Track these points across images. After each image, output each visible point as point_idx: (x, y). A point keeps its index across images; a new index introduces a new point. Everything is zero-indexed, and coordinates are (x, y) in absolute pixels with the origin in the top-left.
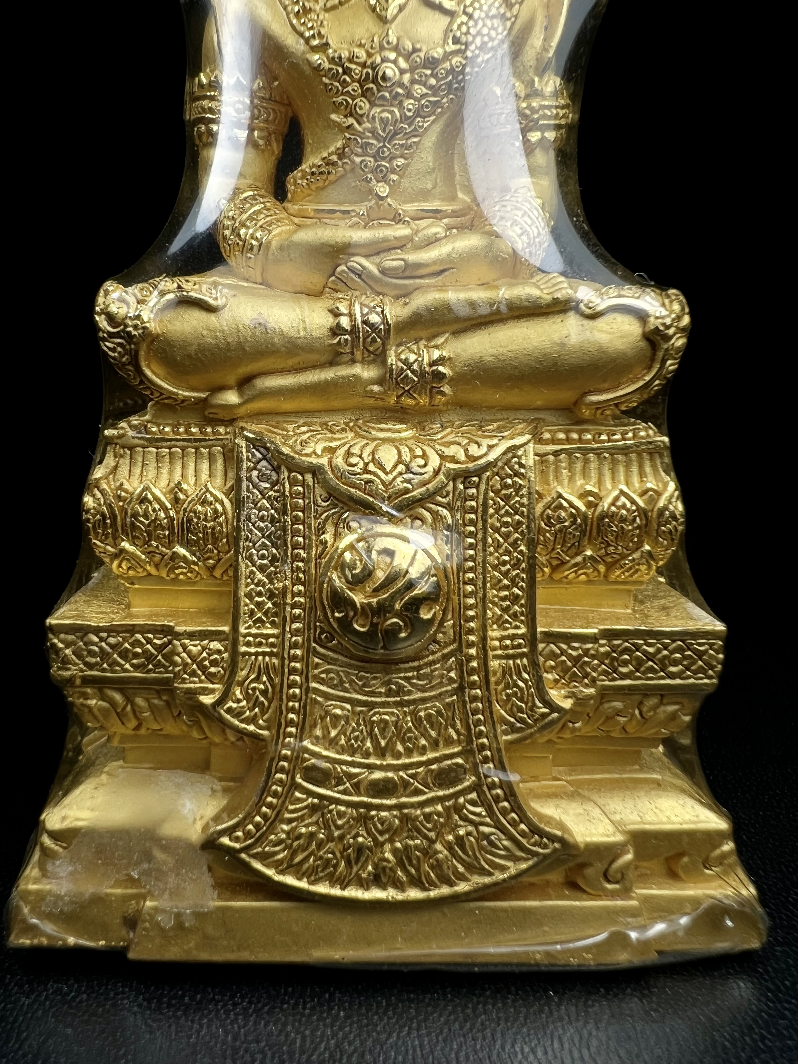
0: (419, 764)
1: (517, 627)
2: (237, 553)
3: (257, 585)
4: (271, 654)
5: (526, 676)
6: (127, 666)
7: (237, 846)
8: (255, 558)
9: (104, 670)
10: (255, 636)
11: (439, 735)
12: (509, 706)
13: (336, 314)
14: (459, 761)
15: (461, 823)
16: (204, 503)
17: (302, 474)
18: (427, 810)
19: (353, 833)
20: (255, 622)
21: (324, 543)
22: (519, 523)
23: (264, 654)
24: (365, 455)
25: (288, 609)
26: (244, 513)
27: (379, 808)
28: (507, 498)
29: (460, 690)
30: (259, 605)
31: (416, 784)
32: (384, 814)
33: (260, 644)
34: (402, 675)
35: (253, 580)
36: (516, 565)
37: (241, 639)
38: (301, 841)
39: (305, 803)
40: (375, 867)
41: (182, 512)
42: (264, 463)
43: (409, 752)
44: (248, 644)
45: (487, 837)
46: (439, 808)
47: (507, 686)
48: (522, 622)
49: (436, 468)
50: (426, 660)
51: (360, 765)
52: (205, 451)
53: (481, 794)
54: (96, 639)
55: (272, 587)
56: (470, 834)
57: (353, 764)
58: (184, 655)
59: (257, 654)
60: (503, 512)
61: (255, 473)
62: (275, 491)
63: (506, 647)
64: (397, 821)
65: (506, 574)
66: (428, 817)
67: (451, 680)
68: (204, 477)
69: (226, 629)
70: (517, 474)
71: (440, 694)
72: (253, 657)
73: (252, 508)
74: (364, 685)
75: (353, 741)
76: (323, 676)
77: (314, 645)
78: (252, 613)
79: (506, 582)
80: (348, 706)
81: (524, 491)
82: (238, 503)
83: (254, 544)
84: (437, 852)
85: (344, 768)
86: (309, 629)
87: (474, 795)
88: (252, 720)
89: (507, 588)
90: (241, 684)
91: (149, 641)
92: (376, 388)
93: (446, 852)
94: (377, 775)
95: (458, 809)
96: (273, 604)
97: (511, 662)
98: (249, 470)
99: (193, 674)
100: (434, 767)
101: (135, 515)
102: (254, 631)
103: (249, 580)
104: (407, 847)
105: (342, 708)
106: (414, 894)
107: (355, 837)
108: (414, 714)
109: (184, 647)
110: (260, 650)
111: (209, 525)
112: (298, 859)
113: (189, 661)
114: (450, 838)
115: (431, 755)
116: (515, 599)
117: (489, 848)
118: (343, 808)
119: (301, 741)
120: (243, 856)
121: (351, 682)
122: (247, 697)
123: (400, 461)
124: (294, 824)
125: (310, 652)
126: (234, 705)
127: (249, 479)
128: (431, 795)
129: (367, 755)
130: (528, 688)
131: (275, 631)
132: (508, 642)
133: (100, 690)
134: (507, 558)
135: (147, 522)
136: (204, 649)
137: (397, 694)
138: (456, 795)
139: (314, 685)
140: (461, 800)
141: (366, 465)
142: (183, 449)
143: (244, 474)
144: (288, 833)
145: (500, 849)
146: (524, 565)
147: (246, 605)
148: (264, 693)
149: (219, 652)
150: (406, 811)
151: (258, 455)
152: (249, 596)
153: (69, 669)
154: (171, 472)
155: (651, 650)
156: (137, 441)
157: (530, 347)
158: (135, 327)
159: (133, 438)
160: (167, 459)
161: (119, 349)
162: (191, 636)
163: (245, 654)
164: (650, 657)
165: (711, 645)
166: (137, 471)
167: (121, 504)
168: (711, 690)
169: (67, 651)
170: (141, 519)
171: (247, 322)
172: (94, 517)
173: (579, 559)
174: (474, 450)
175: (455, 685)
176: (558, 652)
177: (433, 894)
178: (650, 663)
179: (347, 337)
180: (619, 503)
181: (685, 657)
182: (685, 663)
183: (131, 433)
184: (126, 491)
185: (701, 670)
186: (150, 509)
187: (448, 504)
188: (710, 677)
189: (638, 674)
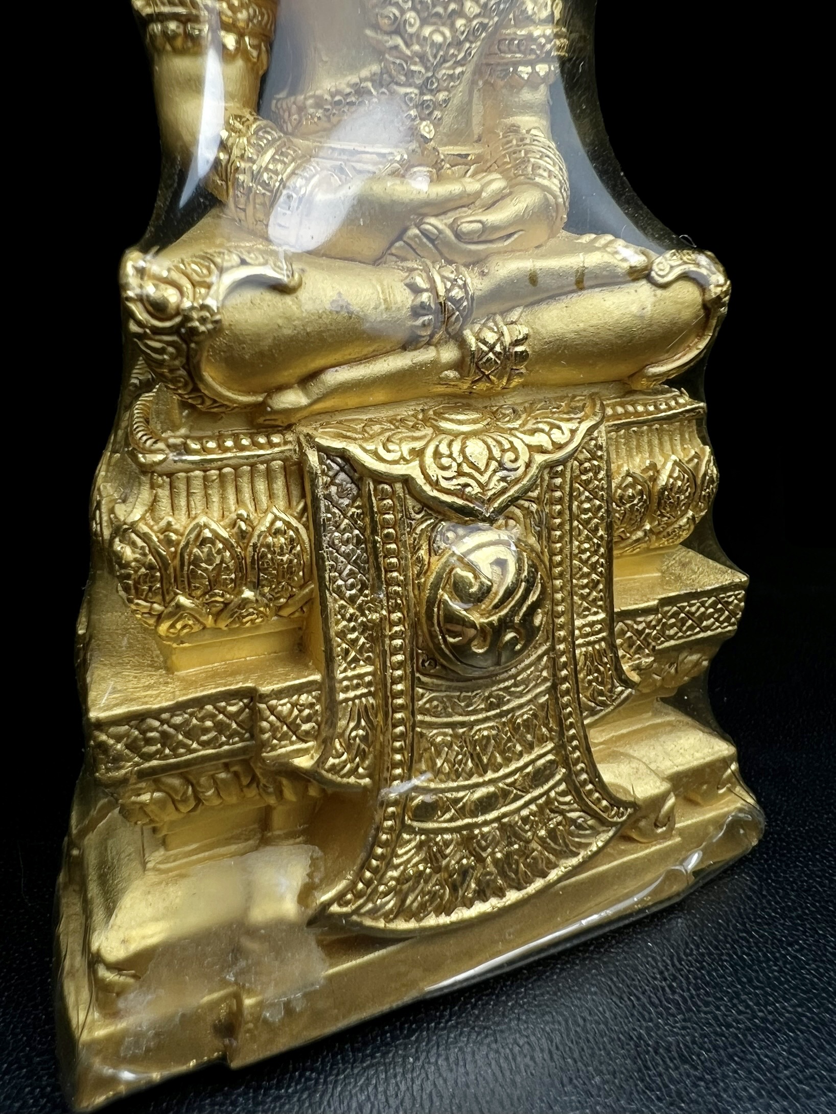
0: (516, 771)
1: (596, 613)
2: (322, 587)
3: (350, 620)
4: (368, 695)
5: (604, 660)
6: (195, 745)
7: (348, 910)
8: (343, 589)
9: (166, 757)
10: (351, 678)
11: (534, 737)
12: (590, 691)
13: (416, 290)
14: (551, 757)
15: (552, 815)
16: (275, 533)
17: (389, 485)
18: (525, 812)
19: (458, 857)
20: (349, 663)
21: (419, 560)
22: (597, 508)
23: (361, 696)
24: (455, 455)
25: (387, 641)
26: (326, 539)
27: (482, 824)
28: (587, 484)
29: (554, 688)
30: (354, 642)
31: (515, 791)
32: (486, 829)
33: (357, 686)
34: (502, 686)
35: (343, 617)
36: (596, 552)
37: (337, 685)
38: (410, 883)
39: (413, 843)
40: (478, 883)
41: (250, 549)
42: (342, 476)
43: (508, 761)
44: (346, 689)
45: (573, 821)
46: (533, 807)
47: (589, 673)
48: (600, 607)
49: (527, 460)
50: (523, 665)
51: (464, 788)
52: (262, 467)
53: (569, 783)
54: (157, 723)
55: (365, 620)
56: (559, 824)
57: (458, 789)
58: (272, 718)
59: (354, 698)
60: (583, 498)
61: (333, 489)
62: (357, 508)
63: (588, 635)
64: (497, 832)
65: (585, 562)
66: (525, 820)
67: (544, 680)
68: (264, 499)
69: (317, 677)
70: (594, 457)
71: (535, 696)
72: (350, 703)
73: (334, 532)
74: (468, 706)
75: (457, 766)
76: (428, 706)
77: (417, 675)
78: (347, 652)
79: (585, 570)
80: (450, 731)
81: (602, 475)
82: (317, 528)
83: (340, 574)
84: (532, 851)
85: (449, 795)
86: (412, 659)
87: (563, 786)
88: (353, 772)
89: (587, 575)
90: (341, 735)
91: (222, 711)
92: (451, 374)
93: (540, 848)
94: (479, 793)
95: (549, 802)
96: (366, 638)
97: (590, 648)
98: (327, 486)
99: (284, 737)
100: (530, 769)
101: (196, 561)
102: (350, 673)
103: (339, 617)
104: (506, 855)
105: (445, 734)
106: (512, 896)
108: (512, 722)
109: (272, 710)
110: (358, 692)
111: (285, 558)
113: (279, 724)
114: (543, 833)
115: (526, 758)
116: (594, 585)
117: (577, 832)
118: (447, 837)
120: (355, 917)
121: (454, 705)
122: (348, 747)
123: (491, 458)
124: (402, 868)
125: (414, 682)
126: (337, 761)
127: (328, 497)
128: (528, 797)
129: (470, 775)
131: (370, 669)
132: (588, 629)
133: (156, 781)
134: (587, 546)
135: (210, 568)
136: (294, 705)
137: (498, 706)
138: (547, 793)
139: (419, 717)
140: (553, 794)
141: (459, 465)
143: (320, 492)
144: (397, 880)
145: (586, 829)
146: (602, 550)
147: (339, 645)
148: (364, 739)
149: (311, 706)
150: (505, 820)
151: (335, 467)
152: (342, 634)
154: (223, 498)
155: (692, 610)
156: (180, 465)
157: (611, 321)
158: (203, 320)
159: (175, 462)
160: (216, 484)
161: (171, 349)
162: (279, 694)
163: (346, 700)
164: (690, 616)
165: (736, 596)
167: (173, 549)
168: (732, 634)
169: (119, 746)
170: (203, 565)
171: (328, 306)
172: (136, 572)
173: (640, 534)
174: (558, 437)
175: (548, 684)
176: (626, 628)
178: (690, 622)
179: (430, 317)
180: (674, 474)
181: (716, 611)
182: (715, 615)
183: (171, 455)
184: (176, 532)
185: (725, 620)
186: (214, 551)
187: (538, 498)
188: (733, 625)
189: (680, 634)
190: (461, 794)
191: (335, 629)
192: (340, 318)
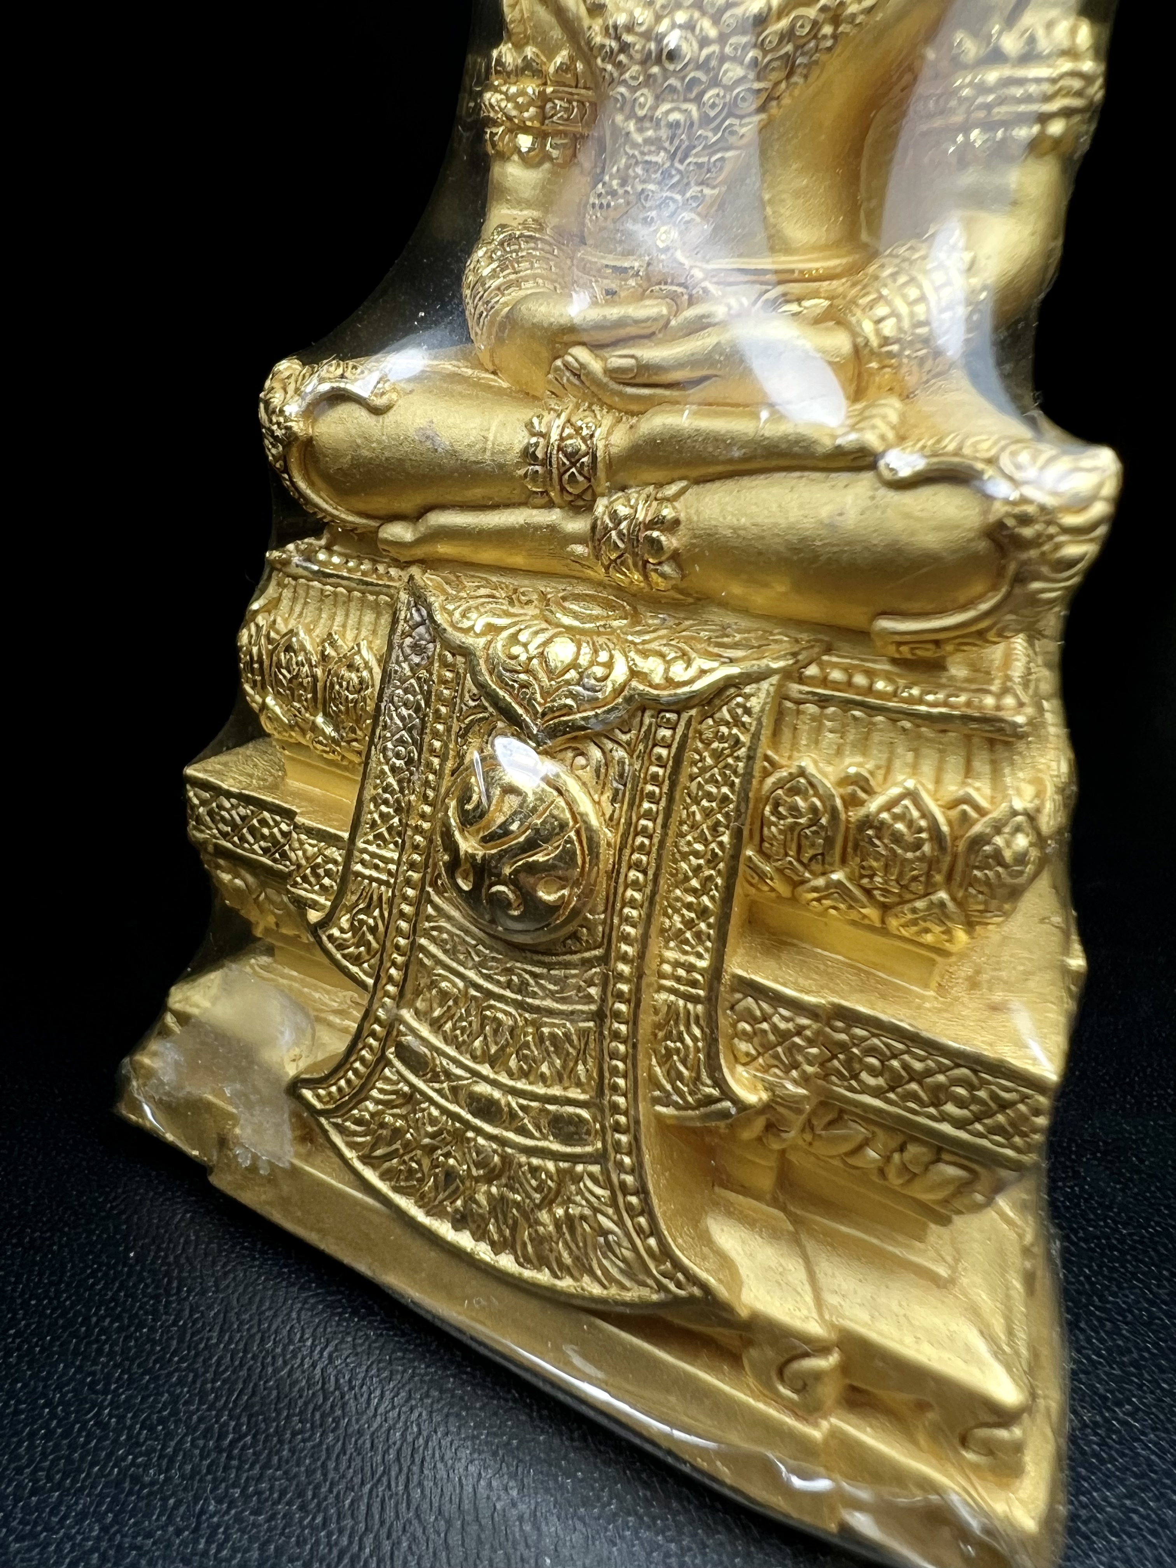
0: (534, 1097)
1: (700, 956)
4: (387, 883)
5: (697, 1032)
7: (319, 1106)
10: (373, 855)
13: (532, 431)
14: (585, 1113)
16: (351, 667)
17: (454, 655)
18: (535, 1161)
19: (445, 1150)
22: (725, 799)
23: (380, 882)
26: (388, 692)
27: (479, 1131)
28: (718, 755)
29: (599, 1016)
30: (384, 817)
33: (376, 867)
37: (356, 853)
39: (394, 1088)
44: (363, 862)
45: (605, 1233)
46: (550, 1165)
47: (669, 1037)
48: (707, 950)
52: (371, 598)
53: (606, 1172)
54: (227, 804)
56: (583, 1217)
59: (372, 879)
61: (408, 641)
64: (496, 1158)
66: (534, 1171)
67: (589, 999)
70: (737, 722)
71: (572, 1013)
73: (398, 688)
75: (458, 1032)
76: (435, 933)
79: (695, 883)
80: (461, 984)
81: (742, 752)
82: (387, 677)
84: (538, 1222)
87: (595, 1169)
89: (694, 891)
92: (580, 549)
93: (551, 1228)
94: (482, 1088)
97: (681, 1002)
102: (373, 848)
104: (503, 1198)
107: (447, 1155)
108: (537, 1025)
109: (301, 844)
110: (375, 874)
111: (351, 697)
112: (378, 1153)
113: (304, 862)
116: (703, 913)
119: (398, 1007)
120: (323, 1120)
130: (698, 1050)
132: (681, 972)
133: (234, 866)
134: (699, 847)
135: (288, 676)
136: (320, 853)
138: (574, 1159)
140: (579, 1168)
142: (350, 590)
143: (396, 640)
147: (371, 813)
151: (417, 618)
153: (202, 831)
155: (918, 1066)
162: (310, 832)
163: (358, 874)
164: (914, 1076)
166: (298, 609)
169: (201, 810)
170: (284, 671)
171: (412, 433)
175: (593, 1007)
176: (758, 1013)
177: (528, 1274)
178: (914, 1086)
179: (537, 468)
180: (897, 810)
181: (975, 1100)
182: (973, 1107)
183: (296, 559)
185: (998, 1130)
187: (628, 743)
189: (892, 1096)
190: (459, 1072)
191: (369, 792)
192: (422, 449)
